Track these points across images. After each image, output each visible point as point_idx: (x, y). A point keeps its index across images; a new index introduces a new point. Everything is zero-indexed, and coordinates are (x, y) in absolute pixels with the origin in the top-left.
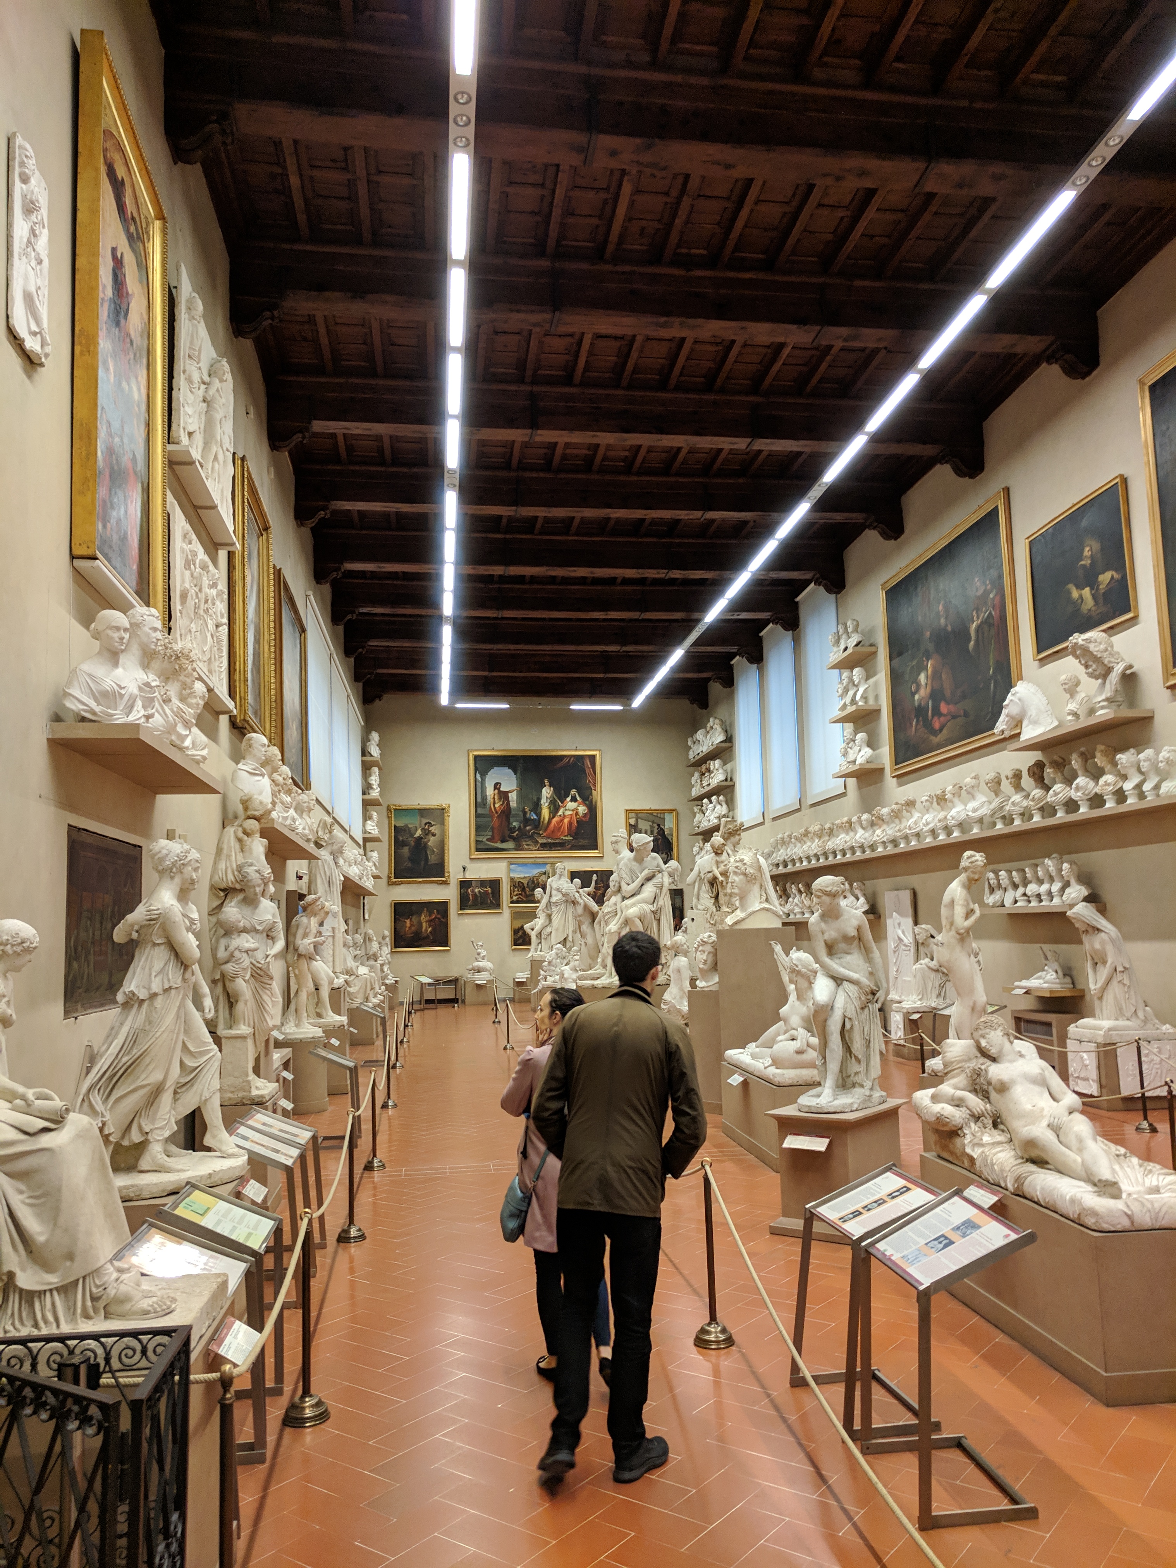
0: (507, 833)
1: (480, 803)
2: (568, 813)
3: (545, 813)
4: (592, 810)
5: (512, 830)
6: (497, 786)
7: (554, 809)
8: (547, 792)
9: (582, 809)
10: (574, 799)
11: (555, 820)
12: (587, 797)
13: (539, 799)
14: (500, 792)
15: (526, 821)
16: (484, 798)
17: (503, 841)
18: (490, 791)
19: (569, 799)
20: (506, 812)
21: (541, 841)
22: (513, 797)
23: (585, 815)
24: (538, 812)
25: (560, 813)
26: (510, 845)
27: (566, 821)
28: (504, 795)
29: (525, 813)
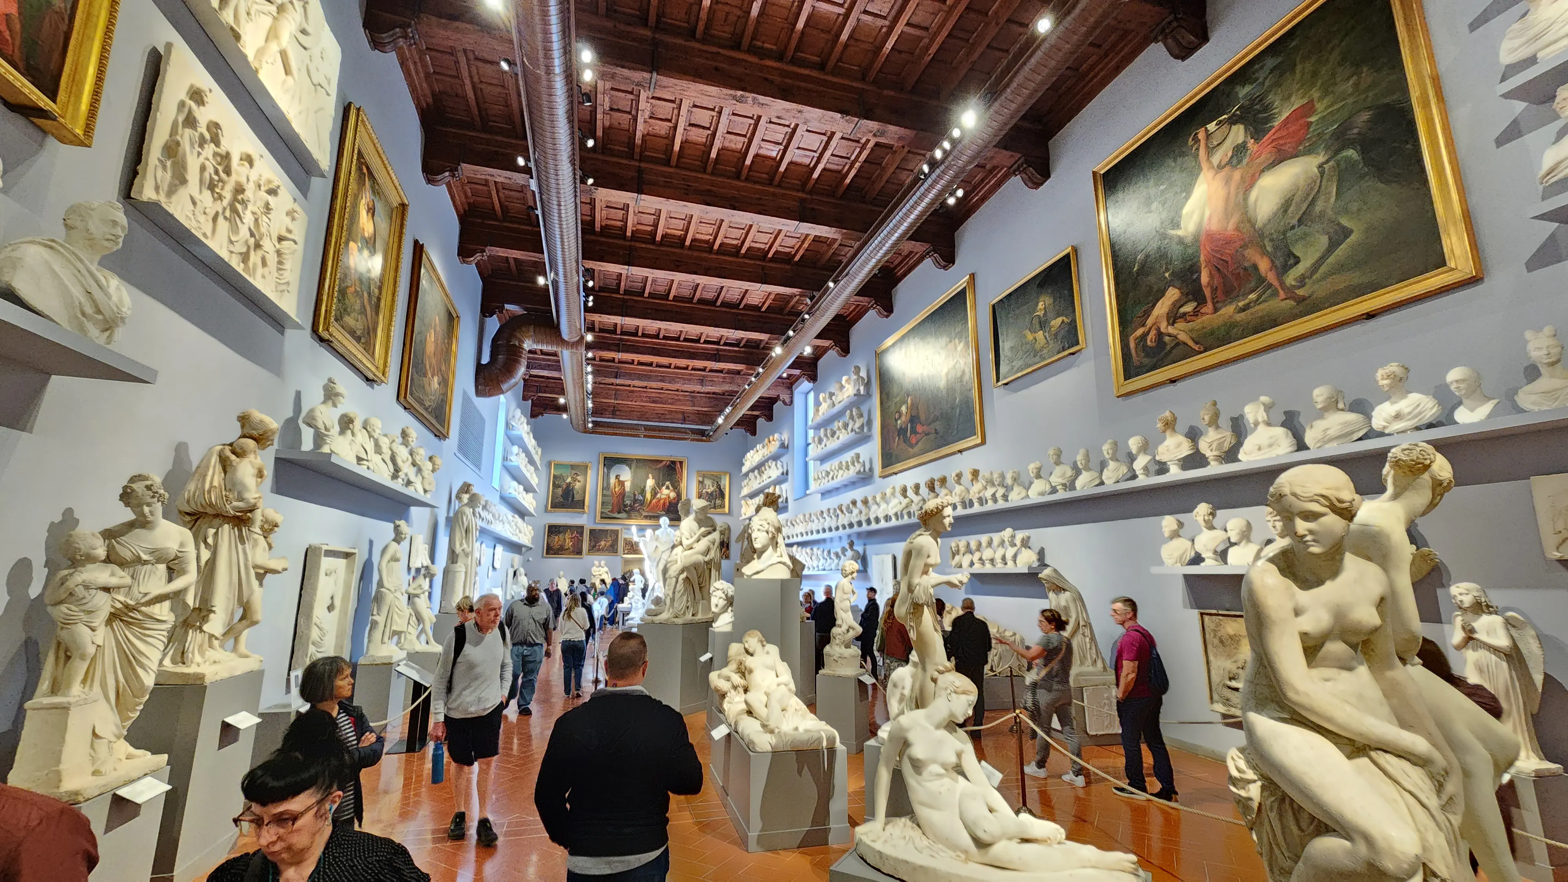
0: (622, 507)
1: (606, 487)
2: (663, 497)
3: (648, 496)
4: (679, 495)
5: (625, 506)
6: (617, 477)
7: (654, 493)
8: (650, 483)
9: (673, 495)
10: (668, 488)
11: (654, 501)
12: (676, 487)
13: (645, 487)
14: (619, 481)
15: (635, 501)
16: (608, 484)
17: (619, 513)
18: (613, 480)
19: (664, 488)
20: (623, 494)
21: (645, 514)
22: (628, 485)
23: (674, 499)
24: (644, 497)
25: (658, 496)
26: (624, 515)
27: (662, 502)
28: (622, 484)
29: (635, 495)
